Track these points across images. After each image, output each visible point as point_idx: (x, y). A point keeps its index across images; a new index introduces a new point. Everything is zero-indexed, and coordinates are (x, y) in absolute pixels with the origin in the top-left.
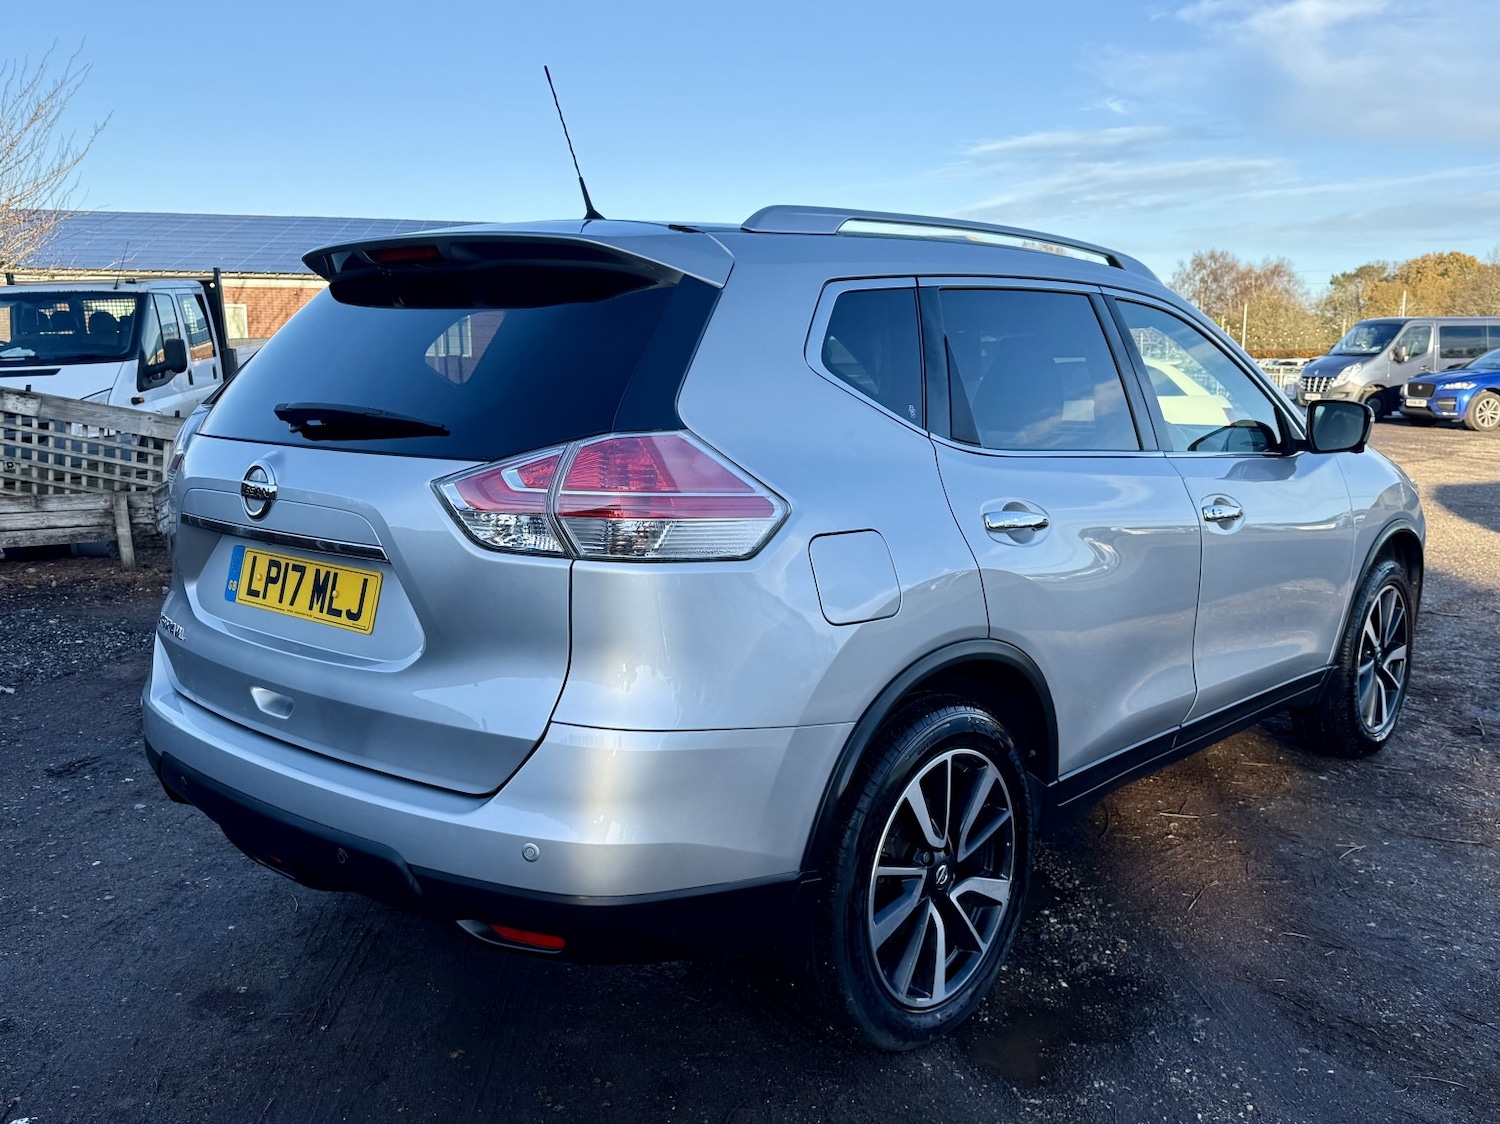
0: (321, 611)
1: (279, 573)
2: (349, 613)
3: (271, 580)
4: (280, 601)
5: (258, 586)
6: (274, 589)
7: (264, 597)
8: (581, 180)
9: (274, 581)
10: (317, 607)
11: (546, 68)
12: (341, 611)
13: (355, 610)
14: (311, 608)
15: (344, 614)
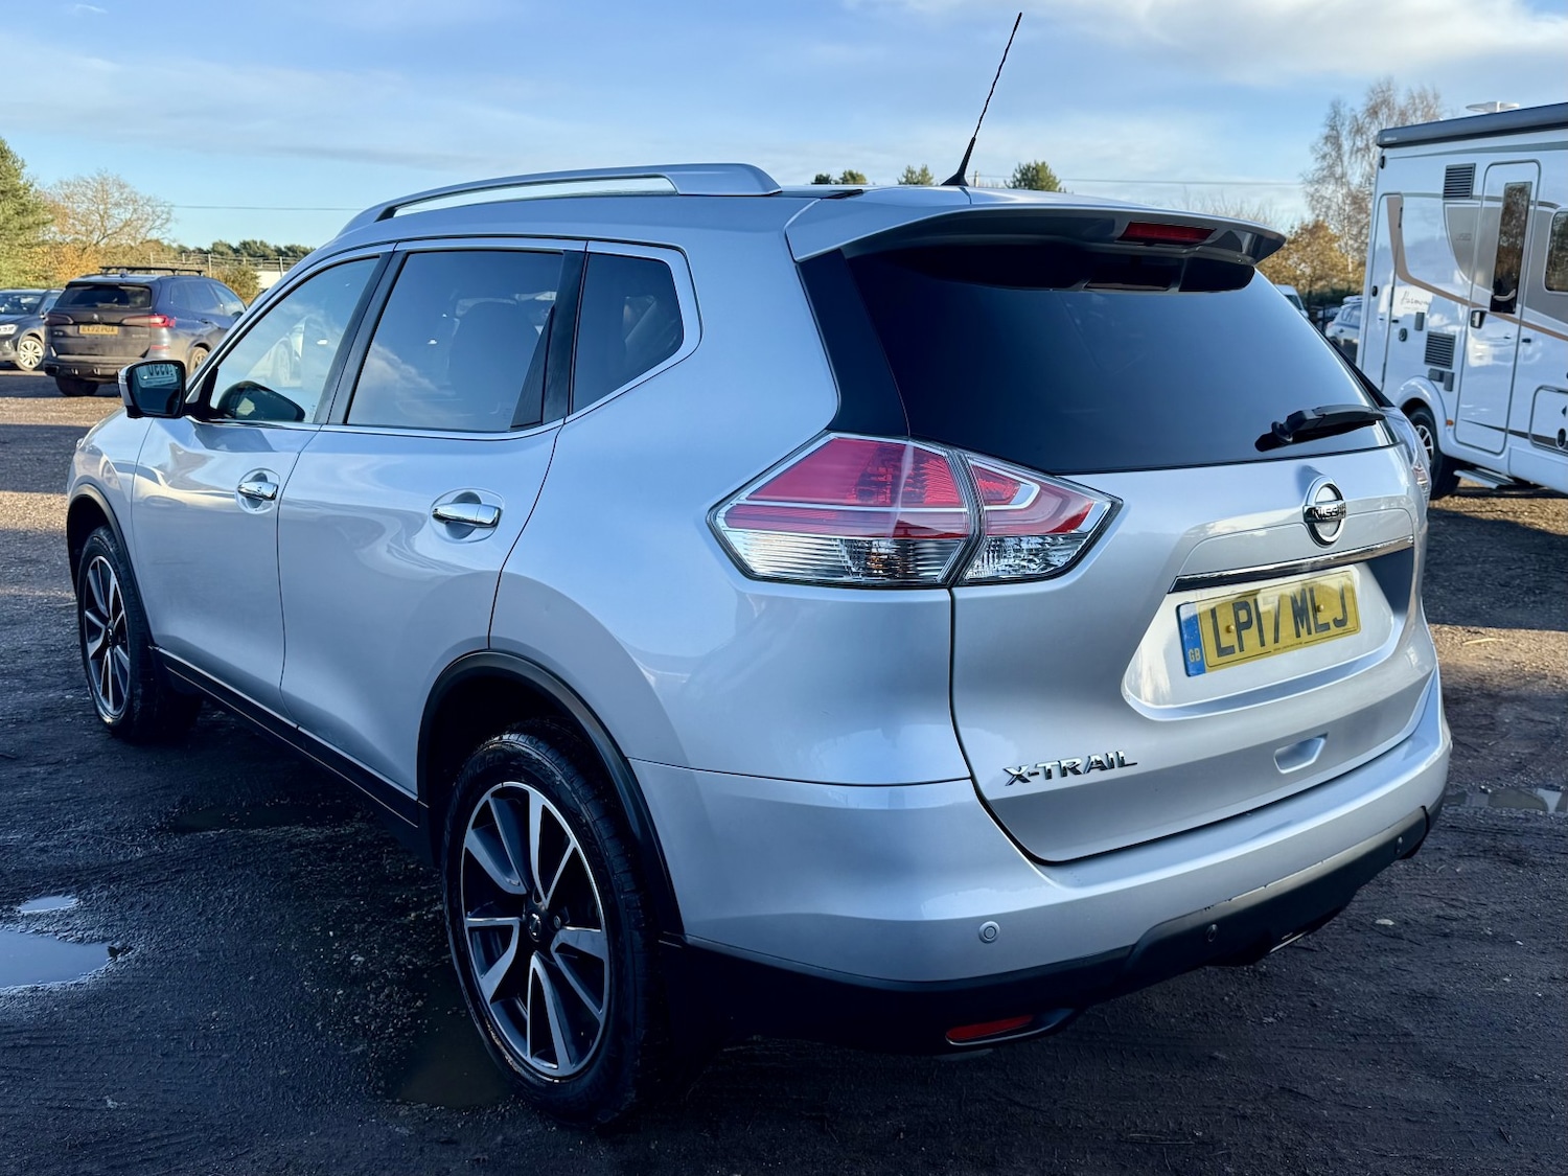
0: (1309, 633)
1: (1249, 614)
2: (1335, 621)
3: (1242, 627)
4: (1263, 644)
5: (1228, 640)
6: (1250, 636)
7: (1242, 649)
8: (974, 140)
9: (1248, 625)
10: (1303, 631)
11: (1020, 15)
12: (1328, 624)
13: (1340, 617)
14: (1298, 635)
15: (1332, 625)
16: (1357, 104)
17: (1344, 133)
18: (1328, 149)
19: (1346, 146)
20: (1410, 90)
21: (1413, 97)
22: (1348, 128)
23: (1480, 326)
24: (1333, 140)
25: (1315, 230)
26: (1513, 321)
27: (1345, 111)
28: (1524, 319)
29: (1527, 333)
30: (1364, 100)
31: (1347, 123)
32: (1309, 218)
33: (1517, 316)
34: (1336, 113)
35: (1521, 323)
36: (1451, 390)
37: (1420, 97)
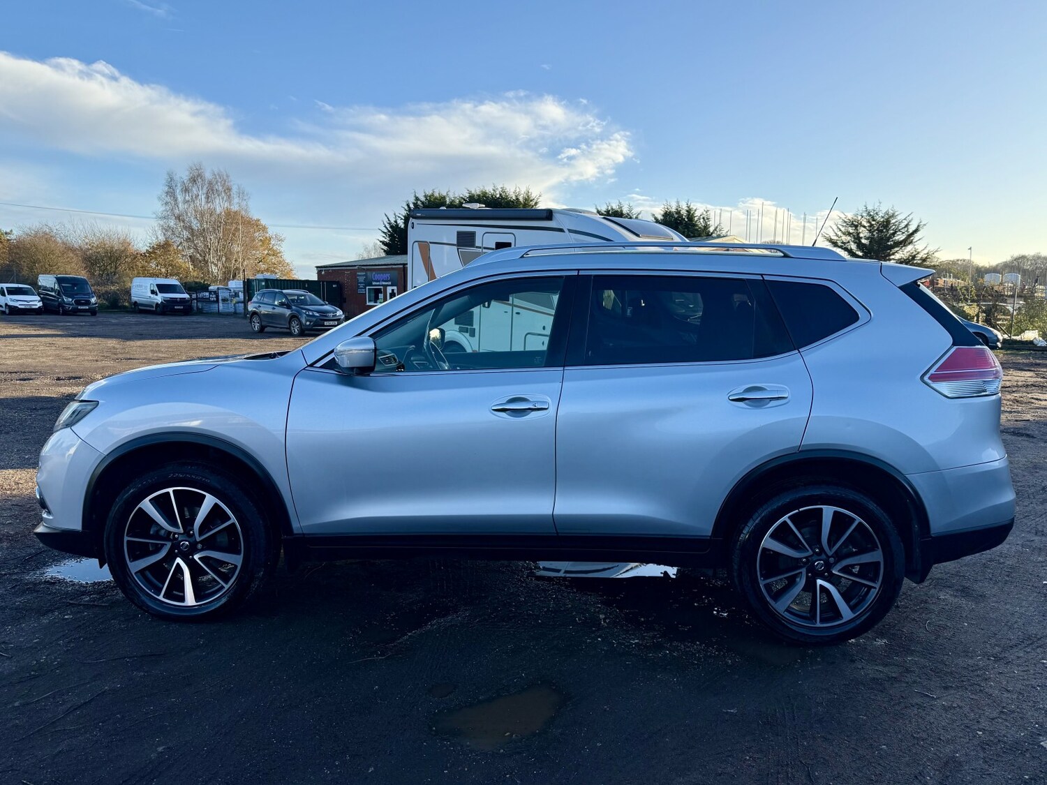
16: (183, 175)
17: (178, 191)
18: (168, 199)
19: (180, 198)
20: (213, 170)
21: (215, 175)
22: (180, 188)
23: (489, 307)
24: (171, 193)
25: (165, 246)
26: (509, 304)
27: (177, 178)
28: (515, 303)
29: (516, 310)
30: (187, 173)
31: (179, 185)
32: (162, 239)
33: (510, 302)
34: (172, 179)
35: (513, 305)
36: (474, 336)
37: (219, 174)
